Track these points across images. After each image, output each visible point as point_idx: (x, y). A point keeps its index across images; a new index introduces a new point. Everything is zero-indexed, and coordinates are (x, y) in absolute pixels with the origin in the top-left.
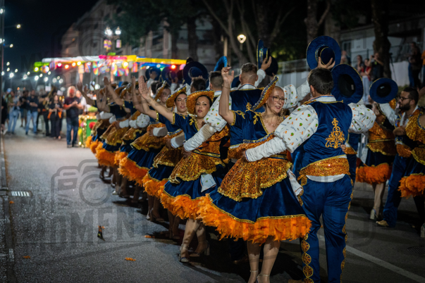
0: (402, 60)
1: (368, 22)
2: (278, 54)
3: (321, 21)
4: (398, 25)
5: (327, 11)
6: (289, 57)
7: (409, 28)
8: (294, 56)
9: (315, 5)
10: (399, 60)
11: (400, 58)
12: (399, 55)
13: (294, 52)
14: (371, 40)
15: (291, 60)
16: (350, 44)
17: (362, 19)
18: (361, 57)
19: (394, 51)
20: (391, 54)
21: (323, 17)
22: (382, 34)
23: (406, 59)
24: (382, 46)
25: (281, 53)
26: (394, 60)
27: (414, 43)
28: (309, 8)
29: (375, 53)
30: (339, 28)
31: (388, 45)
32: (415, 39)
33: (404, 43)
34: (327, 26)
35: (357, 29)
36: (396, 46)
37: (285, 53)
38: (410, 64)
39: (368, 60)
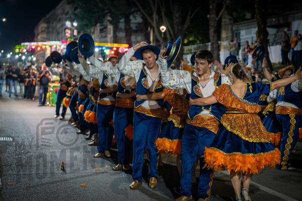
0: (277, 44)
1: (253, 17)
2: (188, 39)
3: (219, 16)
4: (274, 19)
5: (223, 9)
6: (196, 42)
7: (282, 22)
8: (200, 41)
9: (215, 5)
10: (275, 44)
11: (275, 43)
12: (274, 41)
13: (200, 39)
14: (255, 30)
15: (198, 44)
16: (240, 33)
17: (248, 16)
18: (248, 42)
19: (271, 38)
20: (269, 40)
21: (220, 14)
22: (262, 26)
23: (280, 43)
24: (263, 35)
25: (191, 39)
26: (271, 44)
27: (285, 33)
28: (211, 7)
29: (257, 39)
30: (232, 22)
31: (266, 34)
32: (286, 30)
33: (278, 32)
34: (223, 20)
35: (244, 22)
36: (272, 35)
37: (193, 39)
38: (282, 47)
39: (252, 44)
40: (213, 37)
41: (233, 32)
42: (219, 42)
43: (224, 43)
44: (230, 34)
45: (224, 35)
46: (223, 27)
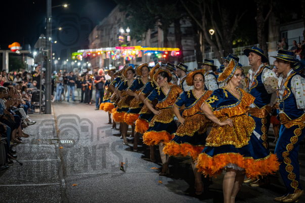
1: (299, 18)
2: (237, 42)
3: (266, 18)
5: (270, 11)
6: (244, 43)
8: (248, 43)
9: (262, 7)
13: (248, 40)
14: (302, 30)
15: (246, 45)
16: (287, 33)
17: (295, 16)
18: (296, 42)
21: (268, 15)
25: (239, 41)
28: (258, 9)
30: (279, 23)
34: (270, 21)
35: (291, 23)
37: (241, 41)
39: (300, 44)
40: (261, 38)
41: (280, 33)
42: (267, 43)
43: (272, 44)
44: (277, 35)
45: (271, 36)
46: (270, 28)
